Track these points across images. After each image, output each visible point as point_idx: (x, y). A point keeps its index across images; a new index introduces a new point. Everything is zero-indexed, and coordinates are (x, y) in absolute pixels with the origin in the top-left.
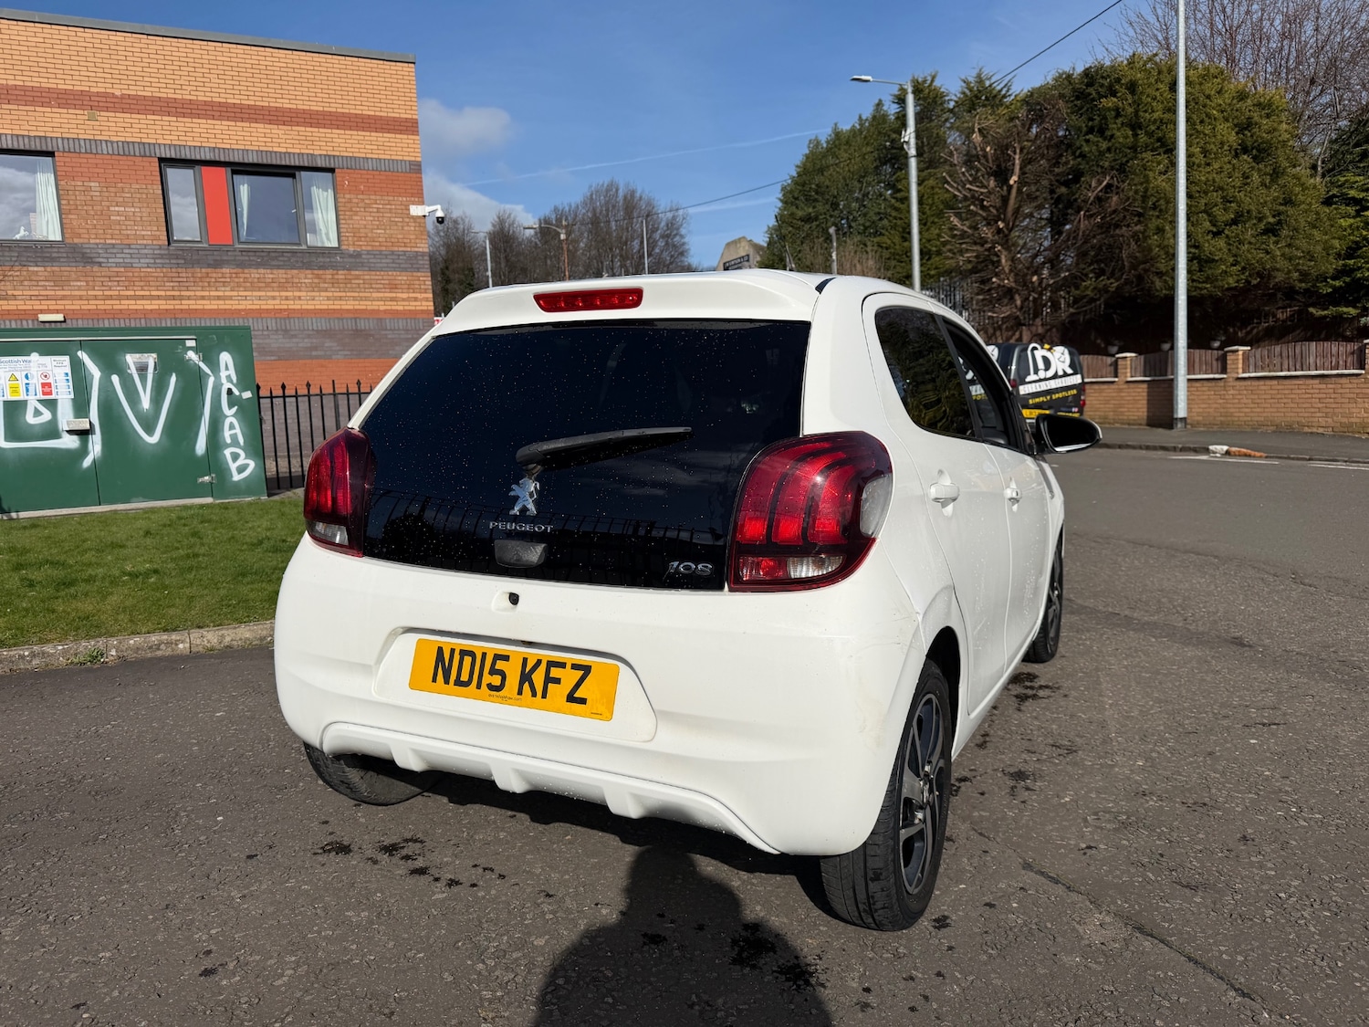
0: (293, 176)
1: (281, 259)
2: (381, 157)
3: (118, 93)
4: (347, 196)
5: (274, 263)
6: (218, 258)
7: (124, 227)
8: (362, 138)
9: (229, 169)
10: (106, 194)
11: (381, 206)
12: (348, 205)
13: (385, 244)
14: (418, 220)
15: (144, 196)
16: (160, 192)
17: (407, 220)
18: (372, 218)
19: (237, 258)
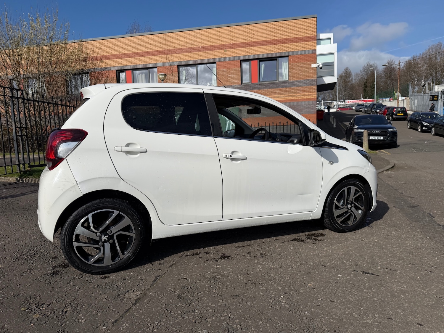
0: (276, 60)
1: (270, 86)
2: (303, 50)
3: (232, 43)
4: (292, 64)
5: (268, 87)
6: (253, 87)
7: (231, 81)
8: (298, 45)
9: (258, 60)
10: (227, 72)
11: (302, 66)
12: (292, 67)
13: (302, 78)
14: (314, 69)
15: (236, 71)
16: (240, 70)
17: (310, 69)
18: (299, 70)
19: (259, 86)
